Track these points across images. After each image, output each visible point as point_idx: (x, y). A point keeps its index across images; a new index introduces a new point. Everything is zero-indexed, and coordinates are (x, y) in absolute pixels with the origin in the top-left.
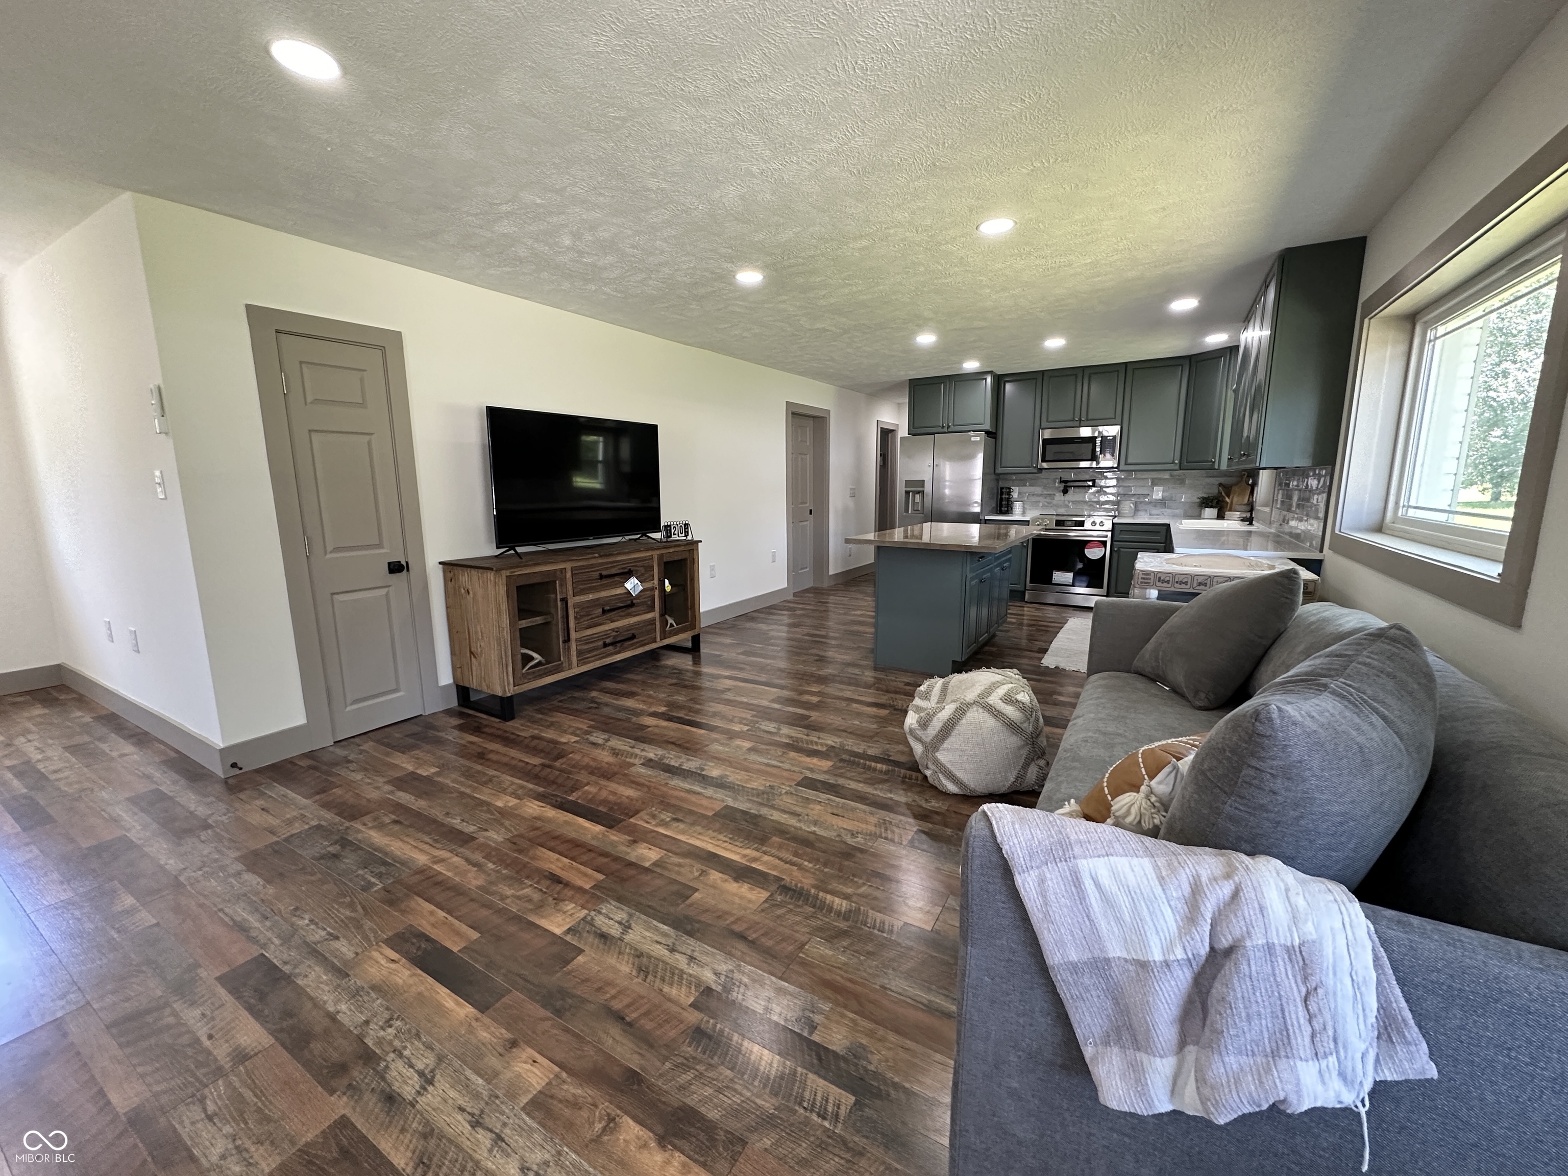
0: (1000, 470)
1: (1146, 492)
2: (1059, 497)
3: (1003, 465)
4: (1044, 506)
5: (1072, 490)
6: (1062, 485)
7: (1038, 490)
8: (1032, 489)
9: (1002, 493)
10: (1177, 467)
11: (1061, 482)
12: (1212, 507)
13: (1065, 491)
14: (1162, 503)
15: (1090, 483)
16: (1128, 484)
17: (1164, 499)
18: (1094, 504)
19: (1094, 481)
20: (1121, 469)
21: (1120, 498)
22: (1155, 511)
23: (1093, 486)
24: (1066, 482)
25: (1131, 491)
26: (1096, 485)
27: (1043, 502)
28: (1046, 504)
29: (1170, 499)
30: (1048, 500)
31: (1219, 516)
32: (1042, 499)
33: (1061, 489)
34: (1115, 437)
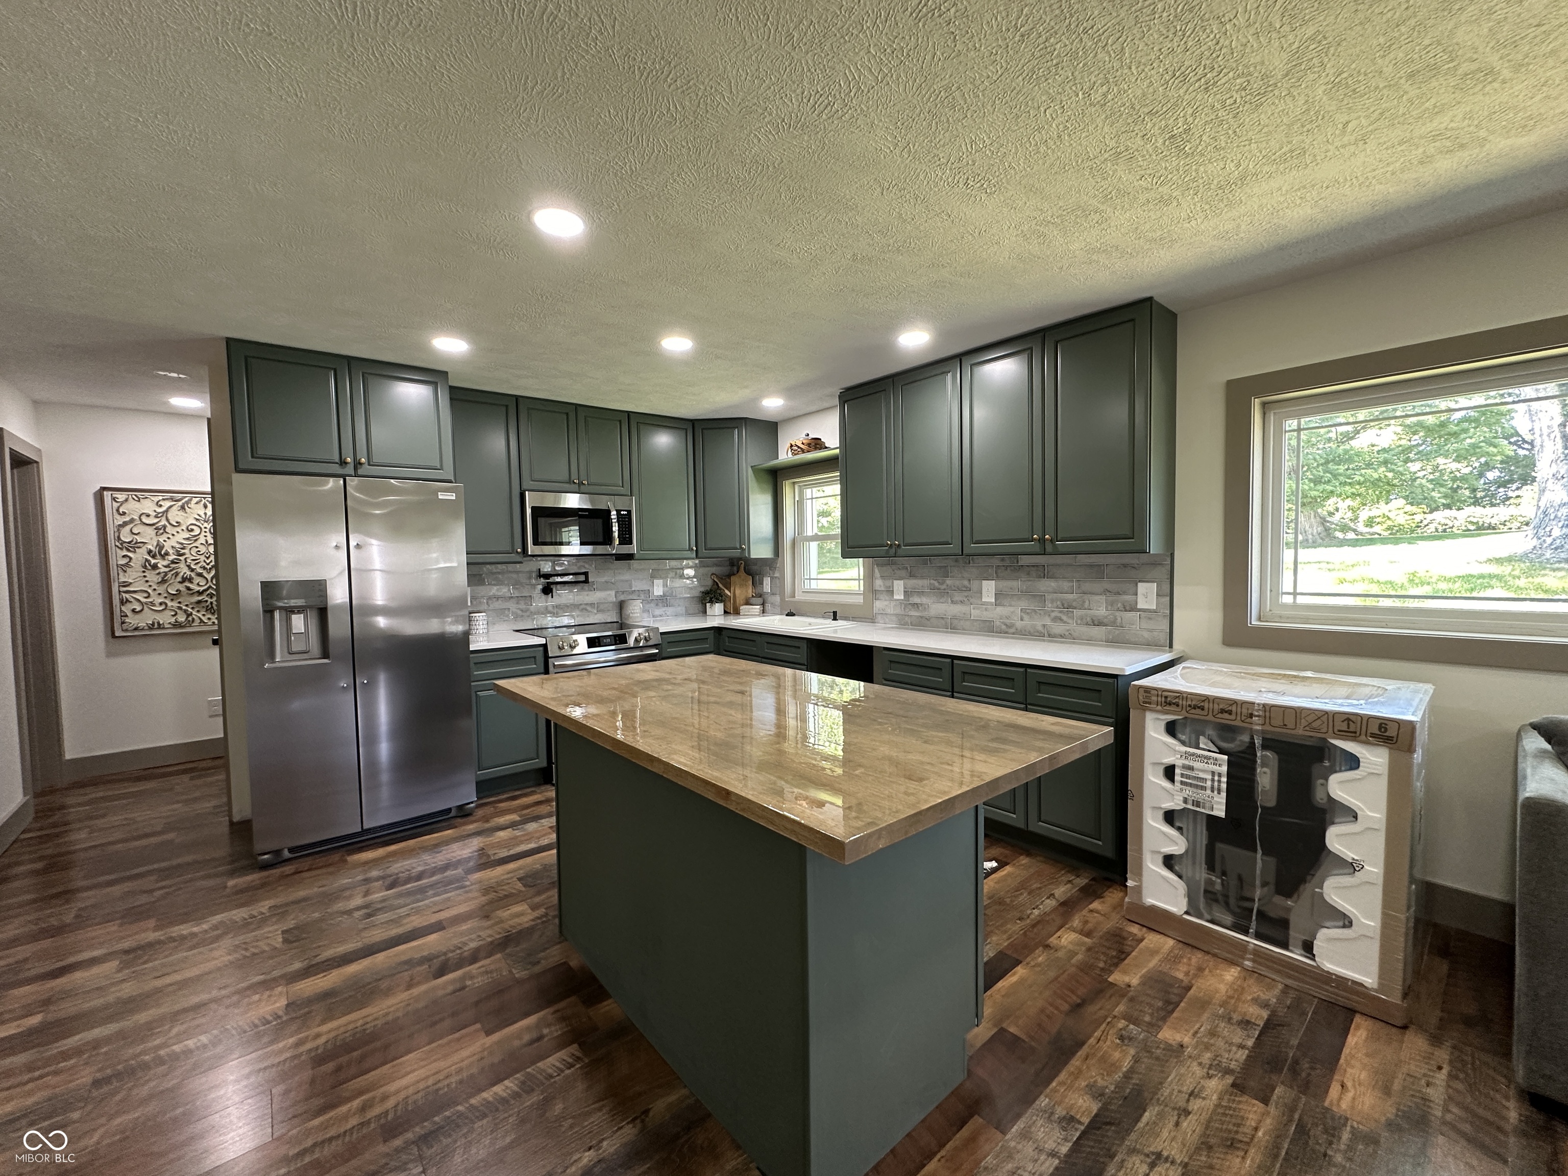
1: (646, 587)
2: (540, 601)
4: (517, 617)
5: (554, 589)
6: (542, 582)
7: (504, 591)
8: (494, 590)
10: (694, 555)
11: (539, 576)
12: (721, 601)
13: (547, 590)
14: (663, 600)
15: (582, 578)
16: (627, 576)
17: (664, 595)
18: (589, 608)
19: (586, 574)
20: (636, 557)
21: (622, 598)
22: (658, 612)
23: (586, 581)
24: (547, 576)
25: (631, 587)
26: (590, 580)
27: (514, 610)
28: (519, 612)
29: (671, 595)
30: (523, 606)
31: (726, 612)
32: (512, 605)
33: (540, 587)
34: (629, 512)
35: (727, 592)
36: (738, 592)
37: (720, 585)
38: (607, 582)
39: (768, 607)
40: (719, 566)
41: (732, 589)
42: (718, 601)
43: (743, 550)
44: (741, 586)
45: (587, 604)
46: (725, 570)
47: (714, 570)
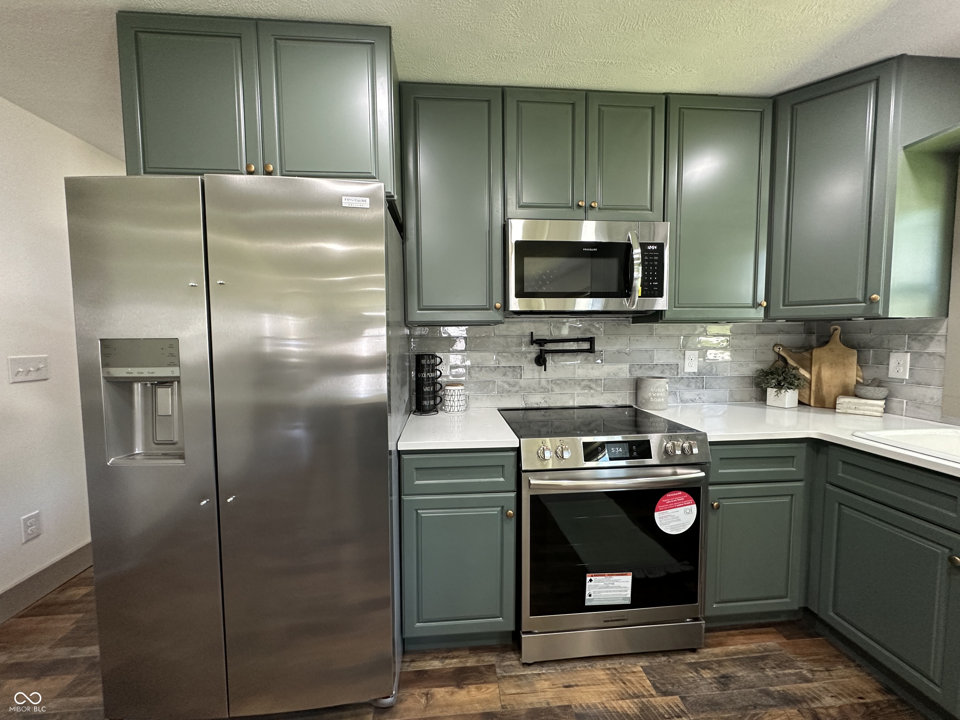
0: (417, 315)
1: (672, 361)
2: (531, 374)
3: (426, 302)
4: (502, 392)
5: (549, 358)
6: (535, 349)
7: (489, 359)
9: (419, 368)
11: (533, 342)
12: (797, 387)
13: (540, 361)
14: (698, 379)
15: (586, 346)
16: (646, 344)
17: (699, 373)
18: (593, 386)
19: (591, 340)
20: (667, 316)
21: (638, 373)
22: (688, 395)
23: (591, 350)
24: (541, 342)
25: (651, 358)
26: (597, 348)
27: (500, 383)
28: (506, 386)
29: (710, 373)
30: (510, 379)
31: (800, 403)
32: (499, 379)
33: (534, 355)
34: (661, 247)
35: (803, 372)
36: (826, 374)
37: (791, 362)
38: (619, 352)
39: (895, 403)
40: (788, 333)
41: (815, 369)
42: (791, 386)
43: (872, 302)
44: (833, 364)
45: (591, 380)
46: (797, 339)
47: (780, 338)
